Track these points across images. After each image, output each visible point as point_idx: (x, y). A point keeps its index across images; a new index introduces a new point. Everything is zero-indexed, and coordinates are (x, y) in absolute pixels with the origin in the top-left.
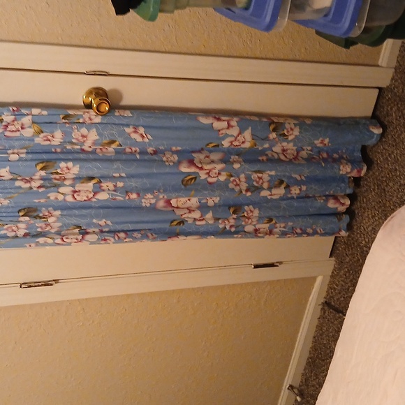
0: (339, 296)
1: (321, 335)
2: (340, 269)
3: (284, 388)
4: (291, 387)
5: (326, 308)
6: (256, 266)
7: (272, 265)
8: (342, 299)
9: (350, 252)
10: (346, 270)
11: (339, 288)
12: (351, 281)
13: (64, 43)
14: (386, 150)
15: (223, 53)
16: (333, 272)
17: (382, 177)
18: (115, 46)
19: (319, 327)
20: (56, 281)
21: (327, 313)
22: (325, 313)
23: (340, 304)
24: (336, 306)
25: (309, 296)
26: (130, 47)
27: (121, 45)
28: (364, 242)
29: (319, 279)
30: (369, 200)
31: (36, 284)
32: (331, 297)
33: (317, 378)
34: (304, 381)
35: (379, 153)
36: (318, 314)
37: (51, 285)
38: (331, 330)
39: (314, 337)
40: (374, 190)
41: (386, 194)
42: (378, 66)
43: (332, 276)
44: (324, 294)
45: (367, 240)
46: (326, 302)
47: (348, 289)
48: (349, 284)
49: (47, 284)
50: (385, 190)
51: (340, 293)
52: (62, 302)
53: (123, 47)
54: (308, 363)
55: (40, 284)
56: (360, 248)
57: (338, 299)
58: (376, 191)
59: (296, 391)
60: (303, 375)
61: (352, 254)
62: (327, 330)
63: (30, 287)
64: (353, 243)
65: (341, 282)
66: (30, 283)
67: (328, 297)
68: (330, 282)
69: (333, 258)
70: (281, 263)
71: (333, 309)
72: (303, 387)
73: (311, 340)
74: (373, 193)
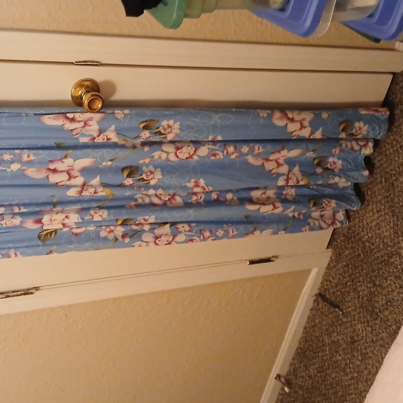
0: (335, 290)
1: (313, 327)
2: (337, 262)
3: (271, 377)
4: (278, 377)
5: (320, 300)
6: (252, 262)
7: (268, 260)
8: (339, 293)
9: (350, 246)
10: (345, 263)
11: (335, 281)
12: (350, 275)
13: (51, 29)
14: (397, 141)
15: (229, 38)
16: (329, 264)
17: (391, 170)
18: (109, 32)
19: (311, 319)
20: (37, 289)
21: (321, 305)
22: (318, 304)
23: (336, 298)
24: (332, 299)
25: (303, 288)
26: (126, 32)
27: (116, 31)
28: (366, 237)
29: (314, 271)
30: (375, 193)
31: (15, 294)
32: (325, 289)
33: (306, 370)
34: (292, 370)
35: (388, 144)
36: (311, 305)
37: (32, 293)
38: (324, 323)
39: (305, 328)
40: (381, 182)
41: (394, 190)
42: (394, 50)
43: (328, 268)
44: (318, 285)
45: (370, 235)
46: (320, 294)
47: (346, 284)
48: (348, 279)
49: (27, 292)
50: (393, 184)
51: (336, 287)
52: (43, 310)
53: (118, 33)
54: (297, 353)
55: (19, 293)
56: (362, 243)
57: (334, 293)
58: (384, 184)
59: (283, 380)
60: (291, 364)
61: (352, 248)
62: (320, 323)
63: (8, 297)
64: (354, 237)
65: (338, 276)
66: (8, 292)
67: (322, 289)
68: (325, 273)
69: (330, 250)
70: (276, 257)
71: (327, 302)
72: (290, 377)
73: (301, 330)
74: (380, 186)
